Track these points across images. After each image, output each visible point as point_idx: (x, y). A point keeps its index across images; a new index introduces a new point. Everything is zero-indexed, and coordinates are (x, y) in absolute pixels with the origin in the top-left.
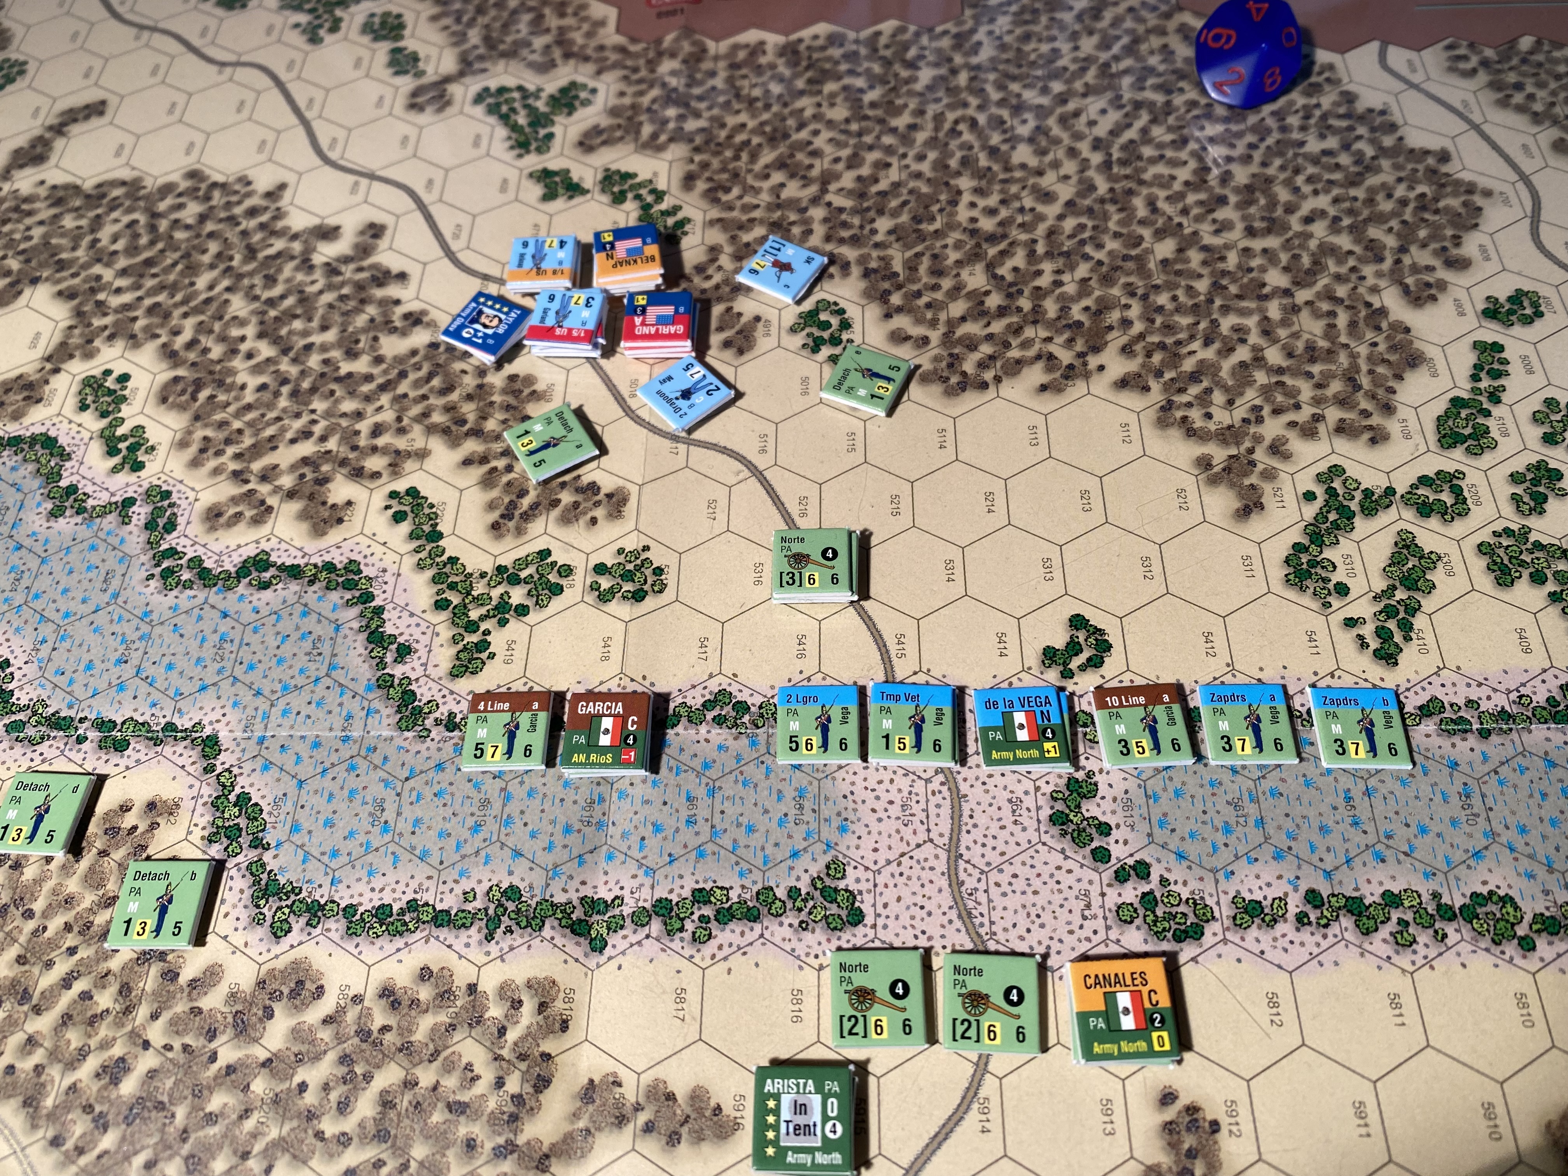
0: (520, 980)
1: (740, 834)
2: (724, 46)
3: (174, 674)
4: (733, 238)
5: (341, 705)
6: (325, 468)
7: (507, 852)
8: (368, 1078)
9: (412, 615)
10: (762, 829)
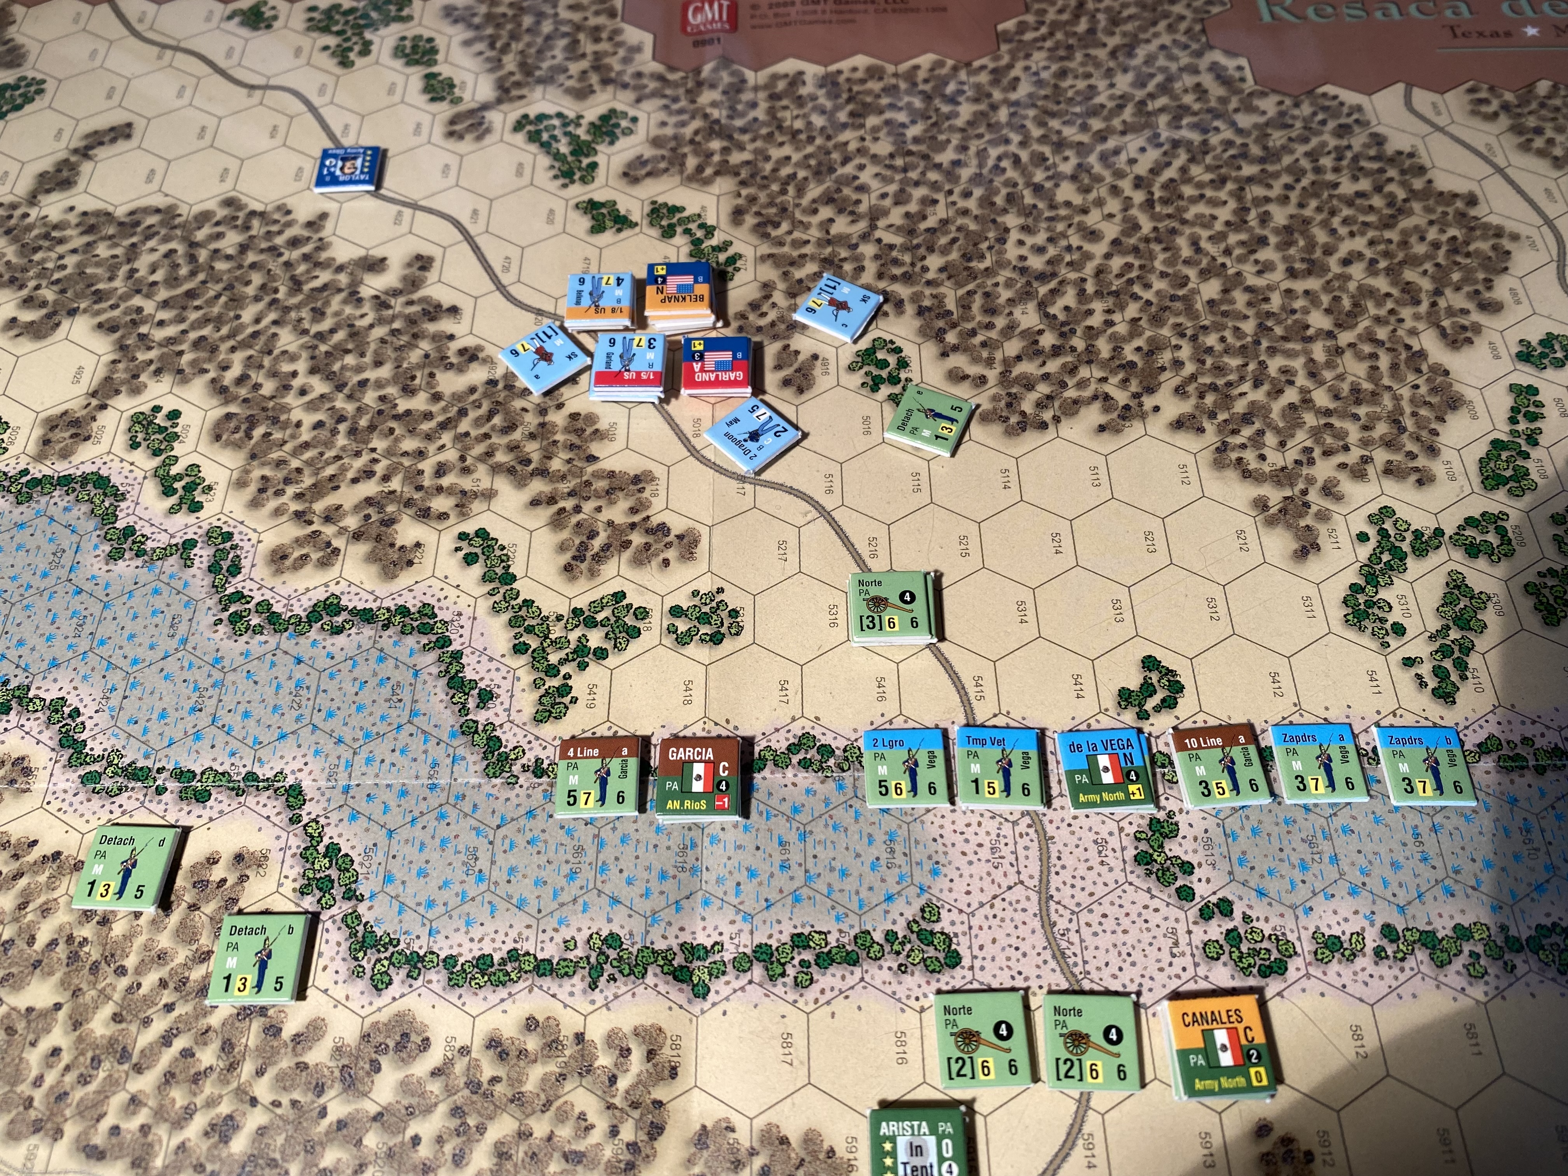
0: (627, 1029)
1: (834, 879)
2: (763, 76)
3: (252, 722)
4: (786, 274)
5: (425, 752)
6: (390, 509)
7: (604, 900)
8: (481, 1129)
9: (491, 659)
10: (856, 874)
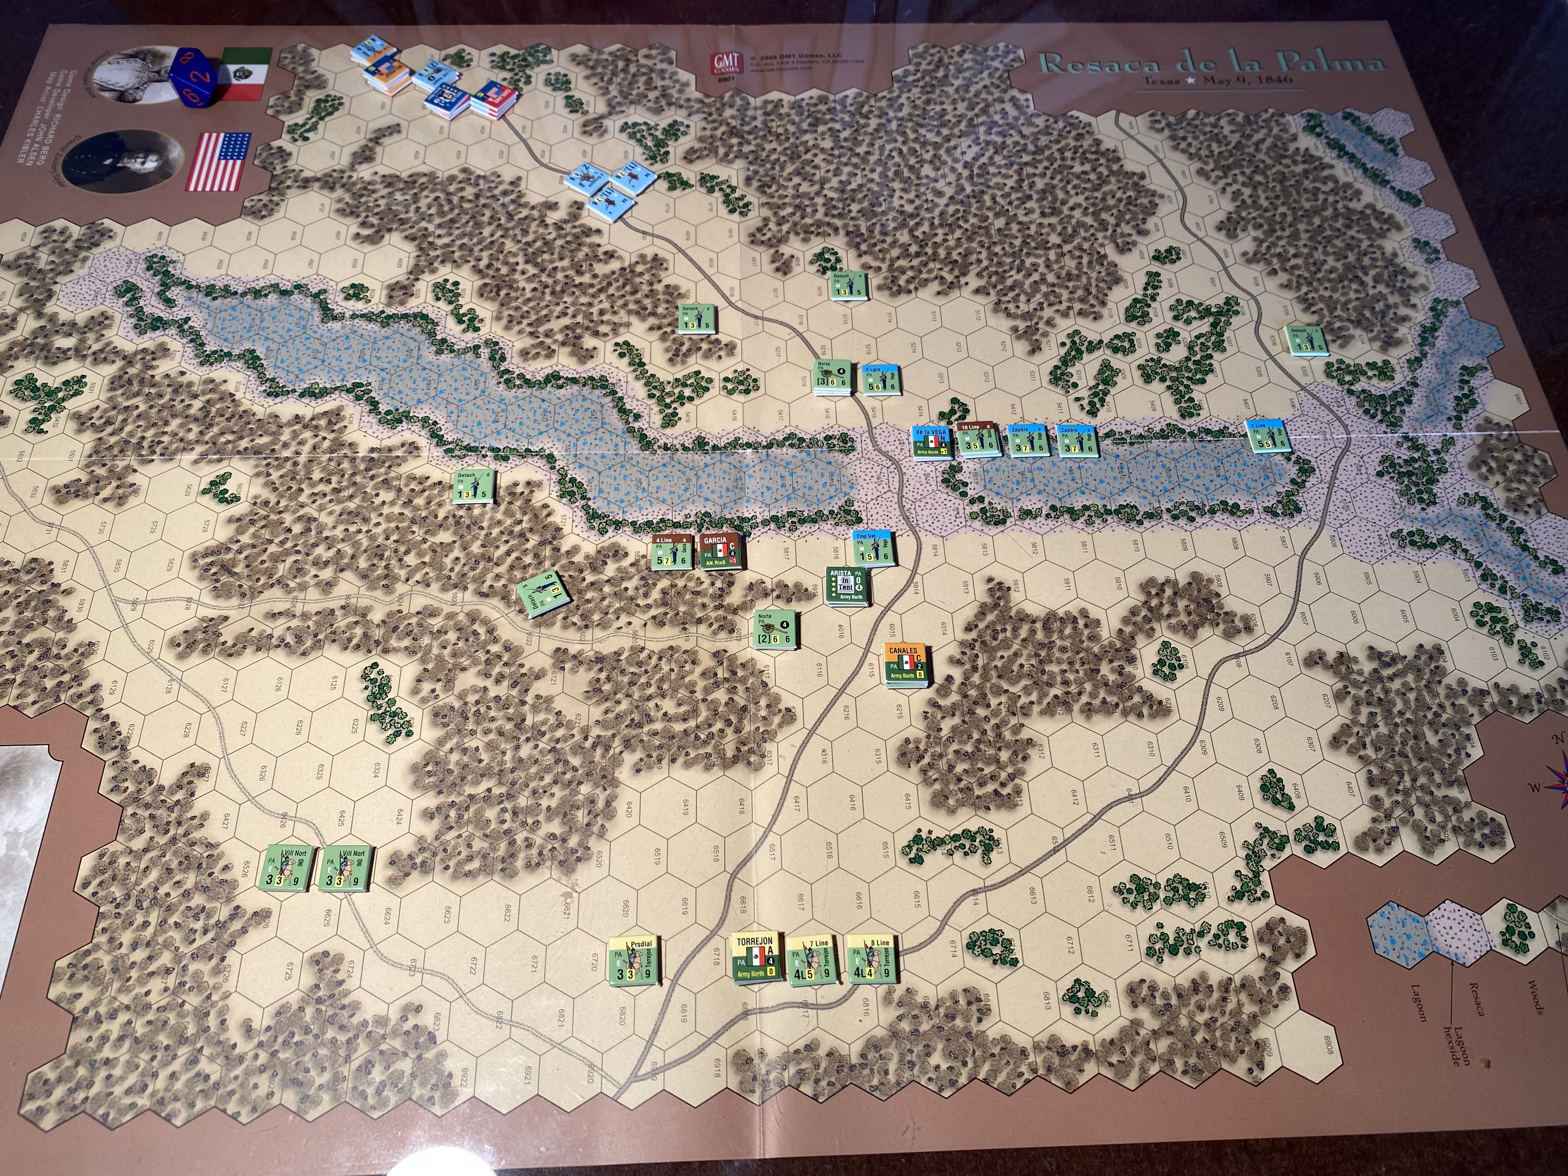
1: (806, 491)
2: (759, 101)
4: (775, 213)
6: (578, 331)
8: (655, 585)
9: (638, 400)
